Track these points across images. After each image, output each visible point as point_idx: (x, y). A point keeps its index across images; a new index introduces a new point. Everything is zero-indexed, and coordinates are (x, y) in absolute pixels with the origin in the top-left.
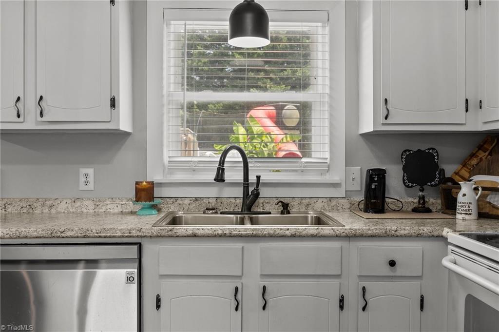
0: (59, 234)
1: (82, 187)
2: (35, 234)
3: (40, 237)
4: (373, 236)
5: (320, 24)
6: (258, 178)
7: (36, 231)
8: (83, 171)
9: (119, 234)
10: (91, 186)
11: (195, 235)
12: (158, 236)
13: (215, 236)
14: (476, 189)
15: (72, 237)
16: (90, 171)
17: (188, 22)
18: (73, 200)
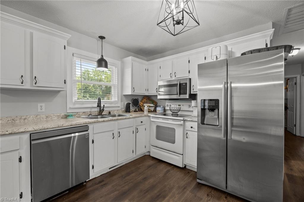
0: (61, 126)
1: (39, 110)
2: (51, 127)
3: (54, 128)
4: (139, 117)
5: (114, 67)
6: (104, 105)
7: (51, 126)
8: (39, 105)
9: (83, 123)
10: (43, 110)
11: (104, 121)
12: (94, 122)
13: (109, 121)
14: (148, 106)
15: (66, 126)
16: (43, 105)
17: (81, 59)
18: (36, 116)
